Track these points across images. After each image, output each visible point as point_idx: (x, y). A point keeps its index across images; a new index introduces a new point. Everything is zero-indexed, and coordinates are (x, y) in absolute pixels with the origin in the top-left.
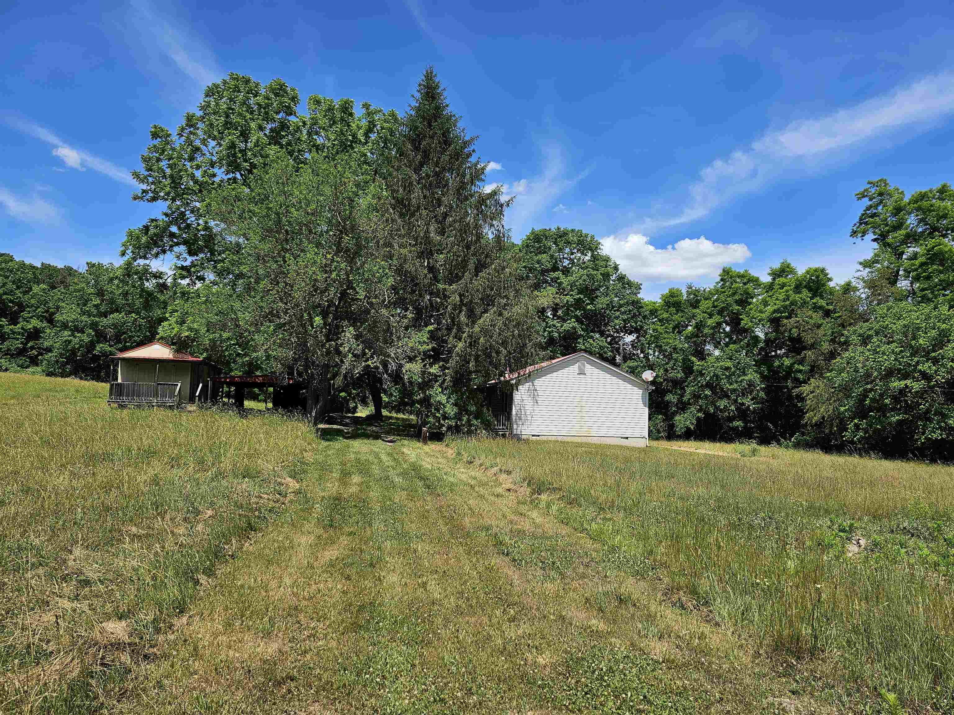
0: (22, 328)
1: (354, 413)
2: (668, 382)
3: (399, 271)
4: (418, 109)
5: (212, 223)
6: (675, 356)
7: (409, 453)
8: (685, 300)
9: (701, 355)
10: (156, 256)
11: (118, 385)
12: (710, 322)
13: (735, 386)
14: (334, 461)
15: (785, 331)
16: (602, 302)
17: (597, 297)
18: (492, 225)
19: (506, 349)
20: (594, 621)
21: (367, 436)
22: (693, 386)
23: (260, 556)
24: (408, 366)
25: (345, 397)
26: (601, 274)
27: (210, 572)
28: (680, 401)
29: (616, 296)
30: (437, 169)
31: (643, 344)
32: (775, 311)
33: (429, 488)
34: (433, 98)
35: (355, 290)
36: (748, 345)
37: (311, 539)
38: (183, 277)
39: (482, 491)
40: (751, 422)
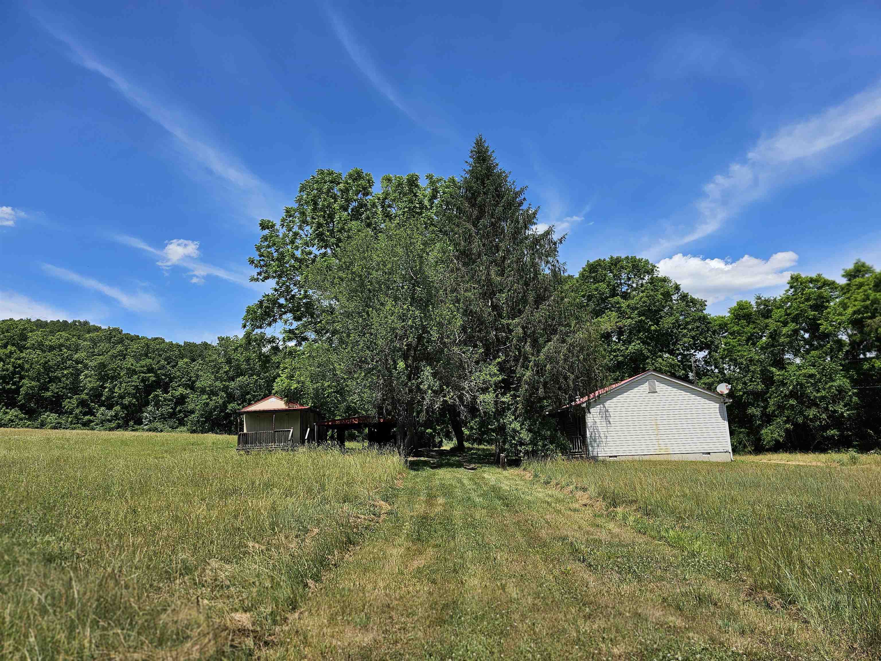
0: (172, 396)
1: (439, 447)
2: (748, 395)
3: (467, 312)
4: (471, 172)
5: (310, 292)
6: (752, 368)
7: (489, 477)
8: (755, 311)
9: (780, 364)
10: (270, 325)
11: (245, 434)
12: (784, 330)
13: (823, 393)
14: (421, 486)
15: (871, 331)
16: (667, 322)
17: (661, 317)
18: (548, 262)
19: (573, 373)
20: (671, 618)
21: (451, 465)
22: (775, 397)
23: (358, 564)
24: (481, 397)
25: (431, 433)
26: (662, 294)
27: (317, 578)
28: (764, 414)
29: (681, 315)
30: (493, 220)
31: (715, 359)
32: (855, 313)
33: (507, 506)
34: (484, 160)
35: (429, 332)
36: (832, 349)
37: (402, 550)
38: (290, 339)
39: (558, 506)
40: (848, 429)
